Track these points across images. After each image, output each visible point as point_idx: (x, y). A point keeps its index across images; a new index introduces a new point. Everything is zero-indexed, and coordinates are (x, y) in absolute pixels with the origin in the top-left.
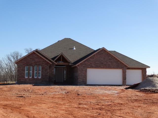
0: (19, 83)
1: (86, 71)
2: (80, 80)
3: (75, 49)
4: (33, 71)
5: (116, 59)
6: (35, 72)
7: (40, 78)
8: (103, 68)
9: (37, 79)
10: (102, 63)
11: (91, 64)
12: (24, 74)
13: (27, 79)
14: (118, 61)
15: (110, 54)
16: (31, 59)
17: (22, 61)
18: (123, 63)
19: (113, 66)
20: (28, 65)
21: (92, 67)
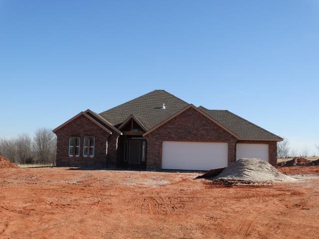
0: (59, 164)
1: (161, 146)
2: (150, 161)
3: (164, 108)
4: (82, 146)
5: (216, 125)
6: (85, 147)
7: (92, 156)
8: (191, 140)
9: (89, 158)
10: (190, 132)
11: (169, 133)
12: (67, 150)
13: (72, 158)
14: (220, 127)
15: (205, 116)
16: (78, 125)
17: (65, 129)
18: (228, 132)
19: (210, 137)
20: (73, 136)
21: (171, 139)
